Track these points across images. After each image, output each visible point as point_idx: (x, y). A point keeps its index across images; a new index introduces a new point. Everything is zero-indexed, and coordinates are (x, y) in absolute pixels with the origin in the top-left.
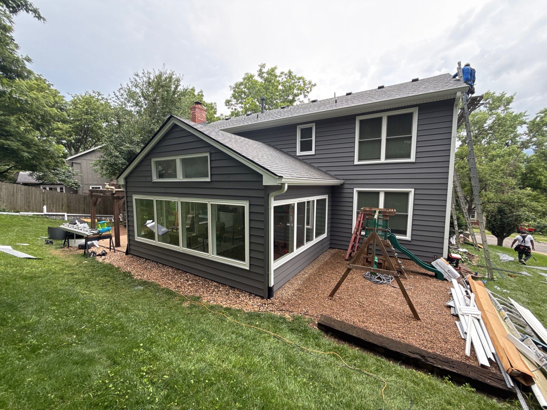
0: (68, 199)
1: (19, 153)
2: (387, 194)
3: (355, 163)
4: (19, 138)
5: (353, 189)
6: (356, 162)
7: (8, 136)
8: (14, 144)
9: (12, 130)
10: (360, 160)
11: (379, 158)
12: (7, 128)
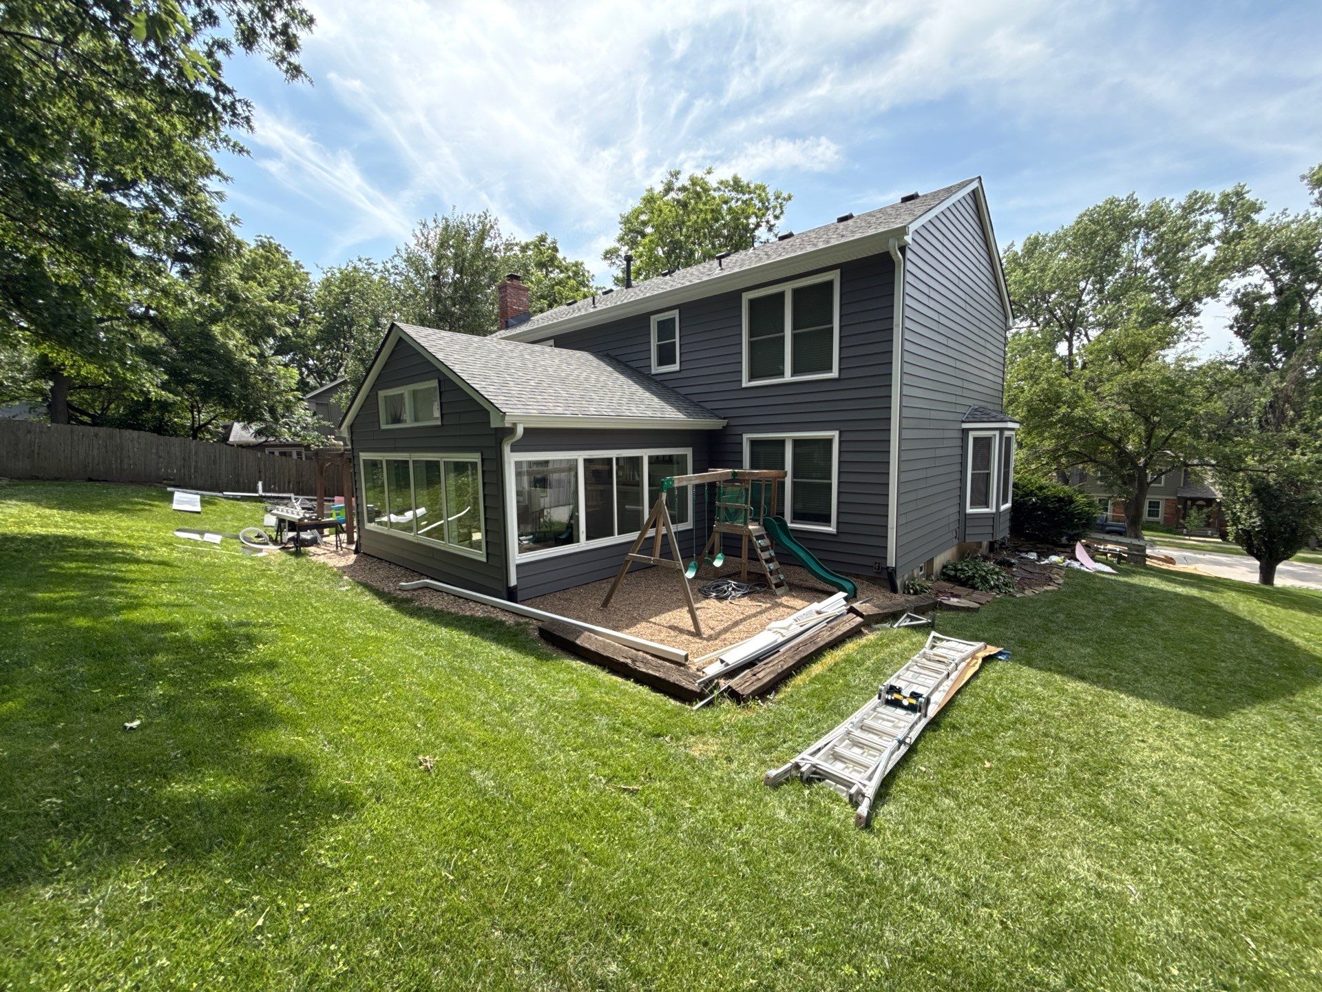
0: (298, 471)
2: (797, 443)
3: (744, 385)
5: (741, 435)
6: (745, 383)
10: (752, 377)
11: (782, 374)
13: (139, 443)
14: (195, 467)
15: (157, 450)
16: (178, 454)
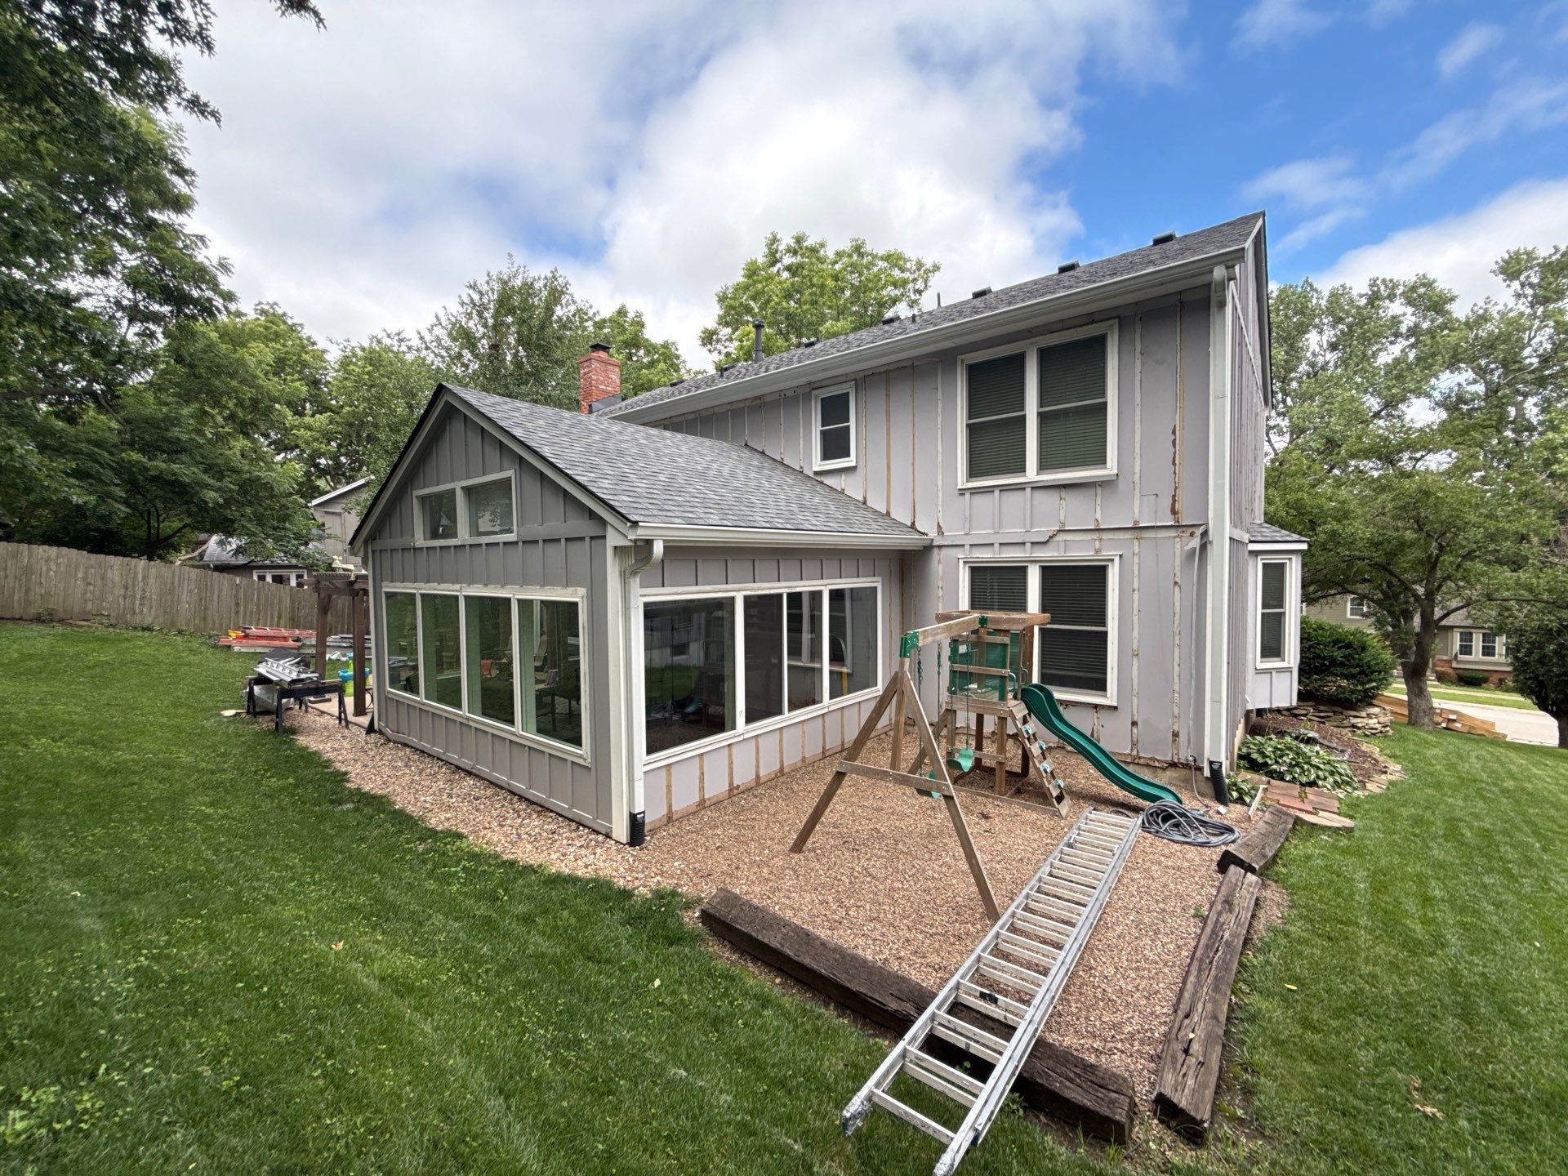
0: (293, 603)
1: (196, 493)
2: (1047, 568)
3: (960, 486)
4: (199, 458)
5: (956, 558)
6: (962, 483)
7: (177, 452)
8: (185, 471)
9: (184, 437)
10: (971, 475)
11: (1023, 471)
12: (175, 432)
13: (58, 565)
14: (143, 598)
15: (86, 573)
16: (117, 579)
